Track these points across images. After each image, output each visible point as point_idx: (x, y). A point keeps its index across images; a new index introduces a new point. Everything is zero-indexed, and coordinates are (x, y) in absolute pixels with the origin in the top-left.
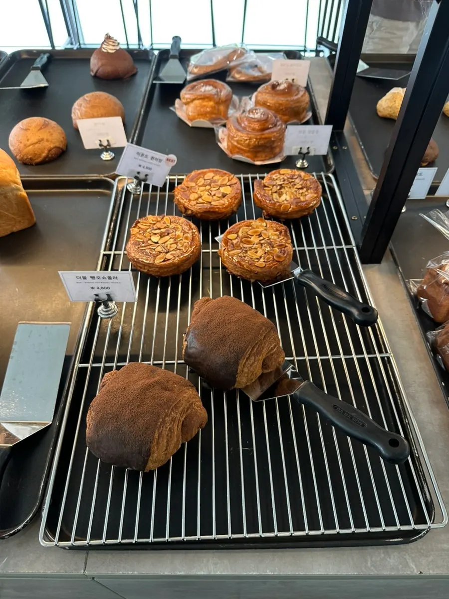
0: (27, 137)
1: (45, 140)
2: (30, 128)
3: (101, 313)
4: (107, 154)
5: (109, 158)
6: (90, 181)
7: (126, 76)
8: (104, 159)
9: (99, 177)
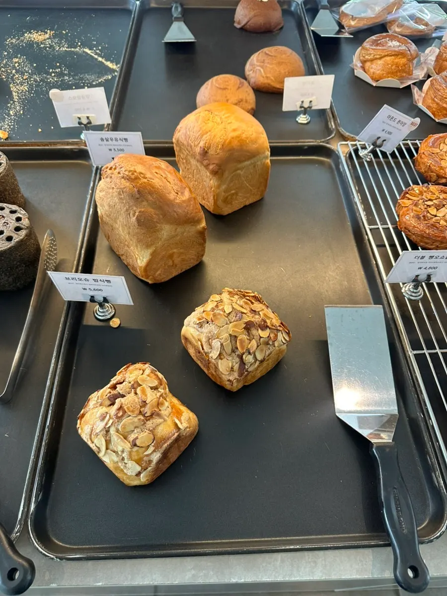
0: (226, 97)
1: (244, 100)
2: (228, 87)
3: (407, 294)
4: (305, 116)
5: (306, 122)
6: (306, 147)
7: (276, 29)
8: (299, 121)
9: (316, 142)
